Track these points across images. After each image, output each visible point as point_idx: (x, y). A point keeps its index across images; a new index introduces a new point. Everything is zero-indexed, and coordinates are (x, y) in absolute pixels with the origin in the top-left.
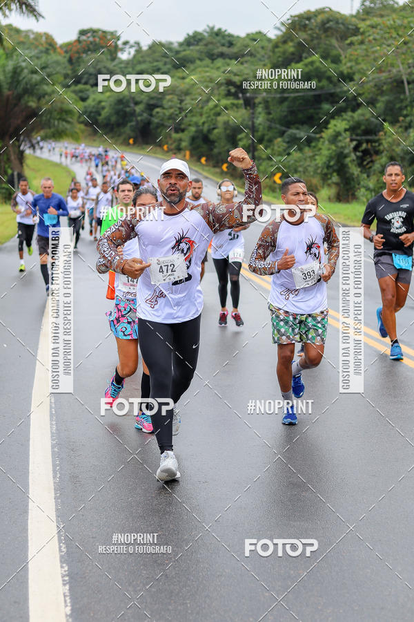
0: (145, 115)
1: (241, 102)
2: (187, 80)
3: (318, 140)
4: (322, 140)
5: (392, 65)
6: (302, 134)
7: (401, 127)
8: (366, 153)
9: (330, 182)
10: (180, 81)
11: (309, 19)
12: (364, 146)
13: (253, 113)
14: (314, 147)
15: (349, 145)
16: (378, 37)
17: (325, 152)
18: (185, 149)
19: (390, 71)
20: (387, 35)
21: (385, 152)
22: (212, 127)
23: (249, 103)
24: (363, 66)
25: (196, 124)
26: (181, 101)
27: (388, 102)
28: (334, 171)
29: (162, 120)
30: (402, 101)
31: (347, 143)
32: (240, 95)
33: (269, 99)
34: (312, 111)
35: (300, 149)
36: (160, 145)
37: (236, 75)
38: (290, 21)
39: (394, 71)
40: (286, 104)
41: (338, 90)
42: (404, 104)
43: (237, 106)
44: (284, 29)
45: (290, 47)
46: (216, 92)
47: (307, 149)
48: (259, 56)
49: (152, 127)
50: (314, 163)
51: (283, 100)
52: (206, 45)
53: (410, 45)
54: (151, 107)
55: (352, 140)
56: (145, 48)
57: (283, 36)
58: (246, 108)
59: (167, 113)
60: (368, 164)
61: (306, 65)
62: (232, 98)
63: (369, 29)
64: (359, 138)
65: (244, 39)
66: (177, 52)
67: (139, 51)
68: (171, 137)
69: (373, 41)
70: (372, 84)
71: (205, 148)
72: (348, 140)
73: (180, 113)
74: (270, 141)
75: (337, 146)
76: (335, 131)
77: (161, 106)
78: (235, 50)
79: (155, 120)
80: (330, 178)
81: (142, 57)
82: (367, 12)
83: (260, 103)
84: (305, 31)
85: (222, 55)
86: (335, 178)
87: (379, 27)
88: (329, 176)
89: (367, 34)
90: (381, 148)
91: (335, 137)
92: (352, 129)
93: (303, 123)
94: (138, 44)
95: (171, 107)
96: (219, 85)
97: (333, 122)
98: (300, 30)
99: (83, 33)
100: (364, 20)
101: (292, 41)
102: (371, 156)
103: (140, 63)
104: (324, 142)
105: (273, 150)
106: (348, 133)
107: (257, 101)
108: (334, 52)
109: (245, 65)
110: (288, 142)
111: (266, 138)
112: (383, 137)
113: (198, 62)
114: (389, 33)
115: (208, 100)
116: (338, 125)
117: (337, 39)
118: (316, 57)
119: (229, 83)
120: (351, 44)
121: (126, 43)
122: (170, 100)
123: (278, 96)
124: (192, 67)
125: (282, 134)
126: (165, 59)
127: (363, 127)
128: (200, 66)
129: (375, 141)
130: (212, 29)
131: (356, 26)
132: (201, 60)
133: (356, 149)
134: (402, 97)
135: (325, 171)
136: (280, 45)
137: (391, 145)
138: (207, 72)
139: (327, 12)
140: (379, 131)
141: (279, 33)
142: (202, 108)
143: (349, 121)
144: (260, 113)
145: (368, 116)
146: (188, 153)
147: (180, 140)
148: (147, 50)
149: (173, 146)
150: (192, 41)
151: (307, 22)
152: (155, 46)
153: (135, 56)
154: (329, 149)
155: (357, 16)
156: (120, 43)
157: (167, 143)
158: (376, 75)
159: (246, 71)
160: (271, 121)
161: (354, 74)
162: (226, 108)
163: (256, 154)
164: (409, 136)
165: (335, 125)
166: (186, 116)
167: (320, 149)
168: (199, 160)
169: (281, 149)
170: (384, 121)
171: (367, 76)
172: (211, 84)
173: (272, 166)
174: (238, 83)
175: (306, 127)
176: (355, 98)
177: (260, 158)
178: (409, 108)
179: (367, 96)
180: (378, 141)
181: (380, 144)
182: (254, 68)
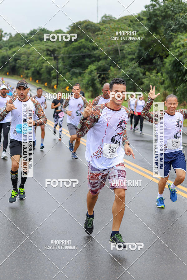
0: (13, 63)
1: (53, 58)
2: (31, 49)
3: (84, 73)
4: (85, 73)
5: (114, 43)
6: (77, 70)
7: (117, 68)
8: (103, 78)
9: (88, 90)
10: (28, 49)
11: (80, 24)
12: (102, 76)
13: (58, 62)
14: (82, 76)
15: (96, 76)
16: (108, 32)
19: (113, 46)
20: (112, 31)
21: (111, 78)
22: (41, 68)
23: (56, 58)
24: (102, 44)
25: (34, 67)
26: (28, 57)
28: (91, 86)
29: (20, 65)
30: (118, 58)
31: (96, 74)
32: (52, 55)
33: (64, 57)
34: (81, 62)
35: (77, 77)
36: (20, 75)
37: (50, 47)
38: (72, 25)
39: (115, 46)
40: (71, 59)
41: (92, 53)
42: (119, 59)
43: (51, 60)
44: (70, 28)
46: (43, 54)
47: (79, 77)
49: (16, 68)
50: (82, 83)
51: (69, 57)
52: (38, 35)
54: (16, 60)
55: (97, 73)
56: (13, 36)
57: (70, 32)
58: (54, 60)
59: (23, 62)
61: (79, 43)
62: (49, 56)
63: (105, 29)
65: (54, 32)
66: (27, 38)
67: (11, 37)
68: (24, 72)
69: (106, 34)
70: (106, 51)
71: (38, 76)
72: (96, 73)
73: (28, 62)
74: (65, 73)
75: (91, 76)
76: (91, 70)
77: (20, 59)
79: (18, 65)
80: (89, 89)
81: (12, 39)
82: (104, 22)
83: (60, 58)
84: (79, 30)
86: (91, 89)
88: (88, 88)
89: (104, 31)
90: (109, 77)
91: (91, 72)
92: (98, 69)
93: (78, 66)
94: (10, 34)
95: (24, 60)
96: (44, 51)
97: (90, 66)
98: (77, 28)
100: (102, 25)
102: (105, 80)
103: (11, 42)
105: (66, 77)
106: (96, 71)
107: (59, 57)
110: (72, 74)
112: (110, 72)
113: (35, 42)
114: (113, 30)
115: (39, 57)
116: (92, 67)
117: (92, 33)
118: (83, 40)
119: (48, 50)
120: (97, 35)
121: (6, 34)
122: (24, 57)
123: (68, 55)
124: (33, 43)
125: (69, 71)
126: (22, 40)
127: (102, 68)
128: (35, 43)
129: (107, 74)
130: (41, 28)
131: (99, 27)
132: (36, 41)
133: (99, 77)
134: (118, 56)
135: (87, 86)
137: (113, 75)
138: (39, 45)
139: (88, 22)
140: (108, 70)
141: (68, 30)
142: (37, 60)
143: (96, 66)
144: (60, 62)
145: (104, 64)
146: (31, 78)
147: (28, 73)
148: (14, 37)
149: (25, 76)
150: (33, 33)
152: (18, 35)
153: (9, 39)
154: (88, 77)
155: (100, 23)
156: (3, 34)
157: (22, 74)
158: (107, 47)
159: (55, 45)
160: (64, 65)
161: (98, 47)
162: (46, 60)
163: (59, 79)
164: (120, 72)
165: (91, 68)
166: (30, 63)
167: (85, 77)
168: (35, 81)
169: (69, 77)
170: (110, 66)
171: (104, 48)
172: (41, 51)
173: (65, 84)
174: (51, 50)
175: (79, 68)
176: (99, 57)
177: (60, 81)
178: (121, 61)
179: (103, 56)
180: (108, 74)
181: (109, 75)
182: (58, 44)
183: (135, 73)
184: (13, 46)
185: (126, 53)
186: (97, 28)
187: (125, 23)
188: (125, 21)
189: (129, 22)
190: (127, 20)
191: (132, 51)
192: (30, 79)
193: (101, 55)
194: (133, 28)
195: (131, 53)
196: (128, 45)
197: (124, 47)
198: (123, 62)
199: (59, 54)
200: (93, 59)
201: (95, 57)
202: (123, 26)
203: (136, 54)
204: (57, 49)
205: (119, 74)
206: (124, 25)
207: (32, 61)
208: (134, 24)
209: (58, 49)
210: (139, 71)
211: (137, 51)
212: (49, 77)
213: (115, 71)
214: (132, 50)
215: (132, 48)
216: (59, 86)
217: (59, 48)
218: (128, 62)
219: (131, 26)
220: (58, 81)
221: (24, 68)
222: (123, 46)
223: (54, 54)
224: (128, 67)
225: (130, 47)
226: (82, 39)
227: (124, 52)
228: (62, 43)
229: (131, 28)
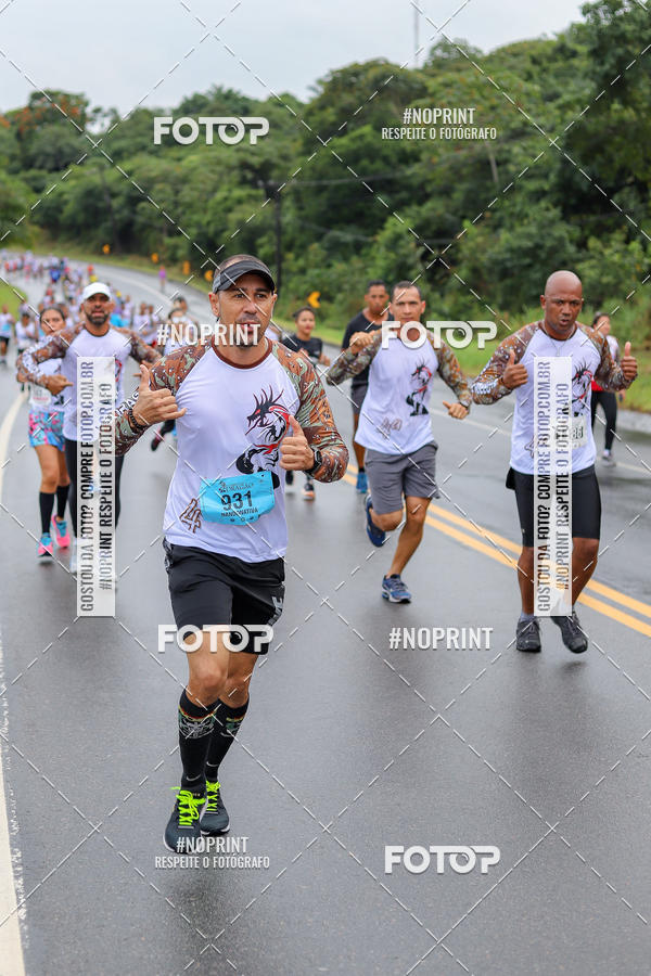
0: (126, 213)
1: (261, 192)
2: (185, 163)
3: (370, 245)
4: (376, 246)
6: (347, 236)
7: (487, 226)
10: (174, 164)
11: (356, 74)
12: (436, 253)
13: (279, 209)
14: (367, 255)
15: (414, 253)
17: (381, 263)
18: (183, 259)
19: (471, 148)
20: (467, 98)
21: (465, 262)
22: (220, 227)
23: (272, 194)
25: (198, 225)
26: (177, 192)
27: (469, 192)
29: (150, 218)
30: (488, 189)
31: (411, 249)
32: (260, 183)
33: (302, 189)
34: (361, 204)
35: (346, 259)
36: (148, 255)
37: (253, 154)
38: (330, 79)
39: (477, 147)
40: (325, 195)
41: (398, 175)
42: (492, 194)
43: (255, 199)
44: (321, 89)
45: (330, 115)
46: (226, 178)
47: (354, 259)
48: (286, 128)
49: (136, 228)
50: (364, 279)
51: (320, 190)
52: (212, 112)
53: (499, 111)
54: (134, 200)
55: (419, 245)
57: (320, 100)
58: (267, 200)
59: (157, 208)
60: (442, 278)
61: (353, 140)
62: (247, 186)
63: (441, 88)
64: (428, 242)
65: (265, 104)
67: (116, 120)
68: (160, 242)
70: (447, 166)
72: (412, 245)
73: (176, 208)
74: (304, 247)
75: (397, 254)
76: (394, 233)
77: (148, 199)
79: (140, 219)
81: (121, 129)
82: (438, 65)
83: (287, 194)
84: (351, 92)
87: (455, 86)
89: (438, 96)
90: (460, 256)
91: (395, 242)
92: (418, 229)
93: (349, 221)
94: (114, 111)
95: (162, 201)
96: (230, 168)
97: (391, 221)
98: (344, 90)
99: (36, 96)
100: (433, 76)
101: (333, 105)
103: (117, 138)
104: (378, 249)
105: (307, 260)
110: (328, 249)
111: (298, 243)
112: (462, 241)
114: (470, 93)
115: (215, 190)
116: (399, 223)
117: (396, 104)
118: (367, 129)
119: (244, 165)
121: (97, 111)
122: (161, 191)
123: (313, 183)
125: (319, 237)
127: (434, 227)
130: (219, 90)
131: (422, 83)
133: (425, 257)
134: (488, 183)
136: (316, 111)
137: (473, 251)
138: (212, 150)
139: (382, 65)
140: (457, 232)
141: (314, 95)
142: (206, 201)
143: (414, 218)
144: (288, 208)
145: (441, 211)
146: (186, 266)
147: (176, 247)
148: (128, 121)
149: (166, 256)
150: (191, 106)
151: (353, 79)
153: (110, 129)
154: (386, 258)
155: (425, 70)
156: (89, 110)
157: (156, 251)
158: (452, 154)
159: (269, 149)
160: (305, 219)
161: (420, 152)
162: (240, 201)
163: (284, 265)
164: (498, 239)
165: (395, 225)
166: (184, 213)
167: (373, 258)
168: (202, 275)
169: (319, 259)
170: (463, 217)
171: (439, 155)
172: (219, 169)
173: (305, 282)
174: (257, 166)
175: (353, 227)
176: (422, 186)
177: (288, 272)
178: (499, 200)
179: (439, 183)
180: (456, 247)
181: (458, 251)
182: (278, 144)
183: (549, 243)
184: (125, 154)
185: (519, 172)
186: (416, 86)
187: (511, 68)
188: (513, 61)
189: (528, 65)
190: (521, 58)
191: (537, 167)
192: (182, 269)
193: (429, 181)
194: (542, 86)
195: (537, 172)
196: (526, 143)
197: (509, 151)
198: (507, 203)
199: (283, 178)
200: (404, 195)
201: (408, 188)
202: (509, 77)
203: (553, 177)
204: (275, 160)
205: (492, 247)
206: (508, 73)
207: (190, 206)
208: (545, 70)
209: (282, 163)
210: (566, 235)
211: (558, 166)
213: (481, 234)
214: (539, 161)
215: (538, 153)
216: (283, 289)
217: (285, 158)
218: (523, 203)
219: (536, 77)
221: (161, 230)
222: (506, 147)
223: (265, 178)
224: (526, 221)
225: (531, 151)
226: (365, 124)
227: (512, 168)
228: (295, 140)
229: (534, 83)
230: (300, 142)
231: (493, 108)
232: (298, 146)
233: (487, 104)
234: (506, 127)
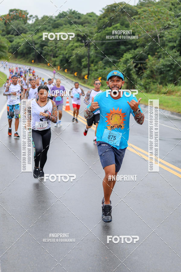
0: (39, 49)
1: (84, 44)
3: (118, 62)
4: (120, 62)
5: (153, 29)
6: (111, 59)
7: (156, 57)
8: (140, 69)
11: (115, 7)
12: (139, 65)
13: (89, 50)
14: (117, 65)
15: (132, 65)
16: (146, 16)
17: (121, 68)
18: (58, 65)
19: (151, 32)
20: (150, 15)
21: (149, 69)
22: (70, 55)
23: (88, 45)
24: (139, 29)
25: (63, 54)
26: (56, 43)
27: (150, 46)
29: (47, 52)
30: (156, 46)
31: (131, 63)
32: (83, 41)
33: (96, 43)
34: (116, 49)
35: (110, 67)
36: (46, 63)
37: (81, 32)
38: (107, 8)
39: (154, 32)
40: (104, 46)
42: (158, 47)
43: (82, 46)
44: (104, 11)
45: (107, 20)
47: (113, 66)
48: (92, 23)
49: (42, 55)
51: (102, 44)
53: (161, 20)
54: (42, 46)
55: (134, 63)
56: (40, 18)
57: (103, 15)
58: (86, 47)
59: (50, 48)
60: (141, 74)
61: (113, 28)
62: (79, 42)
63: (142, 12)
64: (137, 62)
65: (85, 15)
66: (55, 21)
67: (37, 20)
68: (51, 60)
69: (144, 18)
70: (143, 37)
71: (66, 65)
73: (56, 49)
74: (97, 62)
75: (127, 65)
76: (126, 58)
77: (47, 45)
78: (81, 20)
79: (44, 52)
81: (38, 23)
82: (142, 5)
84: (113, 13)
85: (75, 23)
87: (147, 12)
89: (141, 15)
90: (147, 66)
91: (126, 62)
92: (134, 58)
93: (111, 54)
94: (37, 16)
95: (51, 46)
97: (125, 54)
98: (111, 12)
99: (11, 11)
100: (140, 8)
101: (107, 17)
102: (142, 70)
103: (37, 25)
105: (98, 66)
106: (132, 59)
107: (91, 44)
108: (126, 23)
109: (86, 27)
110: (105, 63)
111: (95, 61)
112: (148, 62)
113: (64, 26)
114: (151, 14)
115: (69, 43)
116: (128, 56)
117: (128, 17)
118: (118, 25)
119: (78, 35)
120: (134, 19)
121: (31, 16)
122: (51, 43)
123: (101, 42)
124: (61, 28)
125: (102, 59)
126: (49, 24)
127: (139, 57)
128: (65, 28)
129: (144, 64)
130: (71, 10)
131: (136, 10)
132: (65, 24)
133: (135, 67)
134: (157, 43)
136: (102, 18)
137: (151, 65)
138: (68, 30)
139: (124, 4)
140: (146, 59)
141: (101, 13)
142: (66, 47)
143: (132, 54)
144: (92, 50)
145: (141, 52)
146: (59, 67)
147: (56, 61)
148: (41, 20)
149: (52, 64)
150: (62, 16)
151: (114, 8)
152: (44, 18)
153: (35, 22)
154: (123, 67)
155: (137, 6)
156: (28, 16)
157: (49, 62)
158: (145, 34)
159: (86, 30)
160: (97, 53)
161: (135, 32)
162: (77, 47)
163: (90, 68)
164: (160, 61)
165: (126, 56)
166: (58, 50)
167: (119, 67)
168: (64, 70)
169: (101, 66)
170: (148, 54)
171: (141, 34)
173: (97, 74)
174: (83, 36)
175: (113, 56)
176: (135, 44)
177: (92, 70)
178: (160, 49)
179: (141, 43)
180: (146, 63)
181: (147, 65)
182: (89, 29)
183: (175, 63)
184: (40, 31)
185: (167, 40)
186: (134, 11)
187: (165, 6)
188: (166, 4)
189: (170, 6)
190: (168, 3)
191: (172, 39)
192: (57, 68)
193: (138, 42)
194: (175, 13)
195: (172, 40)
196: (169, 31)
197: (164, 33)
198: (162, 50)
200: (130, 46)
201: (131, 44)
202: (164, 9)
203: (177, 42)
204: (88, 34)
205: (157, 64)
206: (164, 8)
207: (60, 48)
208: (176, 7)
209: (90, 35)
211: (179, 38)
212: (79, 66)
213: (154, 60)
214: (173, 37)
215: (173, 34)
216: (90, 76)
217: (91, 33)
218: (168, 50)
219: (173, 9)
220: (89, 70)
221: (51, 55)
223: (85, 40)
224: (168, 56)
225: (170, 33)
226: (117, 23)
227: (164, 39)
228: (95, 28)
229: (173, 12)
230: (97, 28)
231: (159, 19)
232: (96, 29)
233: (157, 18)
234: (163, 26)
